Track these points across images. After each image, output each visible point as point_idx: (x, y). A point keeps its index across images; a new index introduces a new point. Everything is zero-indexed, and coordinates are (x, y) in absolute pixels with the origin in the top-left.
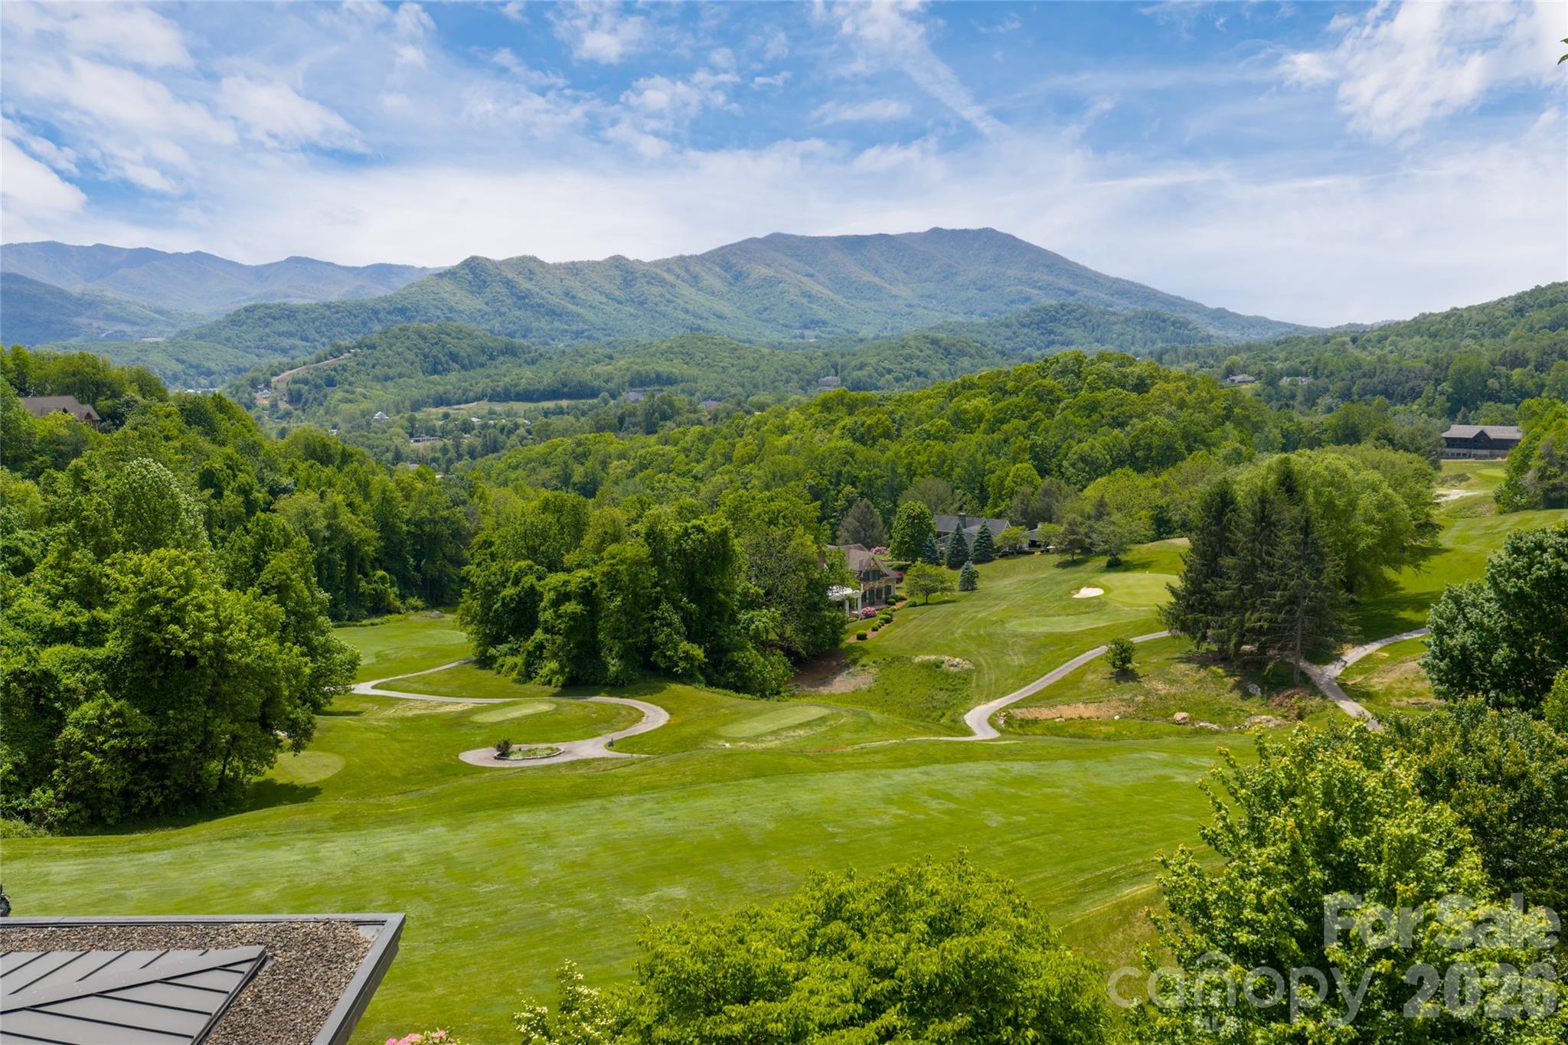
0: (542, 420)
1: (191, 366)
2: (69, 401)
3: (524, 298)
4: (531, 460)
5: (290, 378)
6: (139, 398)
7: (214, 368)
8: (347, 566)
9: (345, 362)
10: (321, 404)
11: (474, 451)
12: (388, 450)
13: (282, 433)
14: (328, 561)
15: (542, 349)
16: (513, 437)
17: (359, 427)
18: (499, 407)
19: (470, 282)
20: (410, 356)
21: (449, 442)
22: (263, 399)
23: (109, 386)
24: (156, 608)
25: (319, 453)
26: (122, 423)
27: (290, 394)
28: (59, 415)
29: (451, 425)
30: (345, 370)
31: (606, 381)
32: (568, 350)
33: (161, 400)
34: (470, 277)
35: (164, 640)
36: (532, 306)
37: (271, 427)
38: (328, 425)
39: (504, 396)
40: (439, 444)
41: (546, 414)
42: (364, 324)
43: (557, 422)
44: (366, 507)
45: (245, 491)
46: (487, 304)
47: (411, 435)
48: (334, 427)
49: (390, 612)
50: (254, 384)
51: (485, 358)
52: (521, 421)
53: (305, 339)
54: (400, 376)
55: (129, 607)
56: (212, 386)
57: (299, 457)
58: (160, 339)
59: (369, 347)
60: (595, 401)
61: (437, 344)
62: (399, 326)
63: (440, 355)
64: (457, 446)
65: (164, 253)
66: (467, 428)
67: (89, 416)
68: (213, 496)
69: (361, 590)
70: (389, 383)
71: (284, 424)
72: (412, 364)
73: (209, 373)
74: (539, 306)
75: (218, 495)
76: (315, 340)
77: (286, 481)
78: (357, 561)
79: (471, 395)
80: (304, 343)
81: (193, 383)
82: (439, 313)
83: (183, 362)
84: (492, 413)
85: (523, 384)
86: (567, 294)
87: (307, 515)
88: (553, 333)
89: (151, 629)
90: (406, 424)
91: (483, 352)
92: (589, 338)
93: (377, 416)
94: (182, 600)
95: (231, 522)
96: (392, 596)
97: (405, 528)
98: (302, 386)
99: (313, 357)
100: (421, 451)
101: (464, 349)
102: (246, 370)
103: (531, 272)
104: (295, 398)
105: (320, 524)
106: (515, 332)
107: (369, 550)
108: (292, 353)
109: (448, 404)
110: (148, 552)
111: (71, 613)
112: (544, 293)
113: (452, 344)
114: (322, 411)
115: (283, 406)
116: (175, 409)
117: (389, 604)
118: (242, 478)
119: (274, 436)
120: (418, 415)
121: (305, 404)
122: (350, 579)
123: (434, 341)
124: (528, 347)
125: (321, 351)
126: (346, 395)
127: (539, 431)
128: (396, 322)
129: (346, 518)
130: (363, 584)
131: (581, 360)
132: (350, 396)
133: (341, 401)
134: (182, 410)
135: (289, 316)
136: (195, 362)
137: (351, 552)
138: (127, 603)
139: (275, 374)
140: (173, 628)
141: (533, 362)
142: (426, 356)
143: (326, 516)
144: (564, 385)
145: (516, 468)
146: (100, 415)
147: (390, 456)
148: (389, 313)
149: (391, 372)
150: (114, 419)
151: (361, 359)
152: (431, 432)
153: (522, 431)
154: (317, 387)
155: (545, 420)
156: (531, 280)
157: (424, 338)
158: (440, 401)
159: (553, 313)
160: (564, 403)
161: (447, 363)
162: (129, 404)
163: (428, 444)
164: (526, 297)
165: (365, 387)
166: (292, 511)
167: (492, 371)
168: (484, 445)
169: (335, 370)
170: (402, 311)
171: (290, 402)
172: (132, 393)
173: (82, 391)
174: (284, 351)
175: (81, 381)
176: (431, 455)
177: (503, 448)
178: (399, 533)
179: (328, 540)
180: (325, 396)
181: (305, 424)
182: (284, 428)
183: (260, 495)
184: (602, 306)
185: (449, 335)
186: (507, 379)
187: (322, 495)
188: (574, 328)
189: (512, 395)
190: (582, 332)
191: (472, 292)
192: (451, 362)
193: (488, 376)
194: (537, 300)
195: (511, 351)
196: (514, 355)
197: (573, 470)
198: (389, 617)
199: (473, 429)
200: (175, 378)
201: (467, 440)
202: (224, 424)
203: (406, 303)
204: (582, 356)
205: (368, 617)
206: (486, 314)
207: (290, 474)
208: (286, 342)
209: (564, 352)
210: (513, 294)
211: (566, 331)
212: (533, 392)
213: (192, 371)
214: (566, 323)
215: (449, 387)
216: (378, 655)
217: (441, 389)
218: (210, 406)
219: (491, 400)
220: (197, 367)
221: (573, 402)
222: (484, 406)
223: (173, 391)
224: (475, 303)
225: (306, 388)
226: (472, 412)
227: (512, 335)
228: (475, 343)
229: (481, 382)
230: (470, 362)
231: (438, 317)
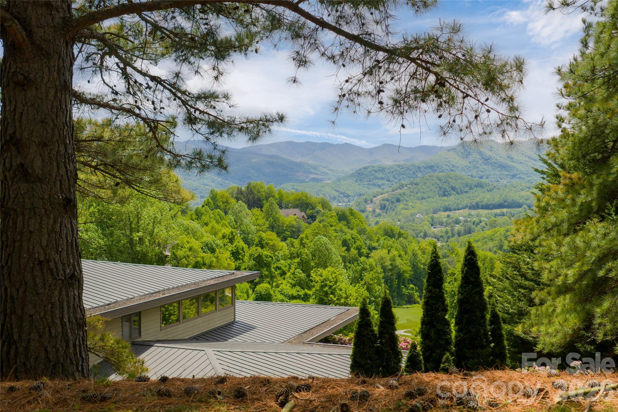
0: (493, 218)
1: (341, 193)
2: (297, 211)
3: (487, 160)
4: (485, 238)
5: (381, 199)
6: (321, 209)
7: (350, 194)
8: (398, 282)
9: (404, 191)
10: (393, 210)
11: (460, 233)
12: (421, 232)
13: (377, 223)
14: (390, 279)
15: (495, 184)
16: (479, 226)
17: (409, 221)
18: (473, 212)
19: (462, 153)
20: (433, 188)
21: (449, 228)
22: (369, 208)
23: (311, 205)
24: (327, 288)
25: (390, 234)
26: (315, 220)
27: (381, 206)
28: (293, 216)
29: (450, 221)
30: (404, 195)
31: (526, 200)
32: (508, 184)
33: (330, 210)
34: (463, 151)
35: (329, 300)
36: (491, 163)
37: (372, 220)
38: (396, 220)
39: (477, 207)
40: (444, 229)
41: (496, 215)
42: (414, 173)
43: (500, 219)
44: (406, 257)
45: (359, 249)
46: (470, 163)
47: (432, 225)
48: (399, 221)
49: (415, 303)
50: (366, 201)
51: (468, 188)
52: (483, 219)
53: (388, 180)
54: (429, 197)
55: (318, 288)
56: (349, 202)
57: (381, 234)
58: (329, 181)
59: (415, 184)
60: (520, 209)
61: (446, 182)
62: (429, 174)
63: (447, 188)
64: (452, 230)
65: (332, 144)
66: (457, 222)
67: (303, 217)
68: (346, 250)
69: (403, 293)
70: (424, 201)
71: (378, 219)
72: (434, 192)
73: (348, 196)
74: (495, 163)
75: (348, 250)
76: (392, 181)
77: (375, 244)
78: (402, 280)
79: (460, 206)
80: (388, 182)
81: (341, 200)
82: (447, 168)
83: (338, 191)
84: (470, 215)
85: (485, 202)
86: (509, 157)
87: (382, 259)
88: (501, 176)
89: (325, 296)
90: (430, 219)
91: (467, 186)
92: (519, 178)
93: (418, 216)
94: (334, 287)
95: (353, 260)
96: (416, 296)
97: (422, 266)
98: (386, 202)
99: (391, 189)
100: (436, 232)
101: (458, 185)
102: (363, 195)
103: (491, 147)
104: (383, 207)
105: (388, 263)
106: (483, 176)
107: (407, 275)
108: (382, 187)
109: (450, 210)
110: (324, 268)
111: (298, 291)
112: (497, 157)
113: (453, 183)
114: (394, 213)
115: (378, 211)
116: (335, 214)
117: (415, 299)
118: (358, 243)
119: (373, 224)
120: (435, 216)
121: (387, 210)
122: (399, 287)
123: (444, 181)
124: (489, 183)
125: (395, 186)
126: (405, 206)
127: (490, 224)
128: (428, 172)
129: (398, 261)
130: (404, 290)
131: (514, 189)
132: (406, 207)
133: (402, 209)
134: (337, 215)
135: (382, 171)
136: (343, 191)
137: (400, 276)
138: (318, 286)
139: (375, 197)
140: (331, 296)
141: (491, 190)
142: (441, 188)
143: (391, 260)
144: (505, 202)
145: (477, 241)
146: (307, 216)
147: (422, 234)
148: (425, 168)
149: (425, 196)
150: (312, 218)
151: (411, 190)
152: (441, 224)
153: (483, 224)
154: (392, 202)
155: (494, 218)
156: (491, 151)
157: (440, 180)
158: (446, 209)
159: (503, 167)
160: (505, 210)
161: (450, 191)
162: (318, 212)
163: (439, 229)
164: (489, 159)
165: (413, 203)
166: (377, 258)
167: (471, 195)
168: (465, 230)
169: (400, 195)
170: (431, 167)
171: (381, 209)
172: (319, 208)
173: (301, 206)
174: (379, 186)
175: (301, 203)
176: (440, 234)
177: (473, 232)
178: (420, 269)
179: (391, 270)
180: (396, 207)
181: (386, 220)
182: (377, 221)
183: (365, 251)
184: (526, 162)
185: (451, 178)
186: (478, 199)
187: (389, 251)
188: (512, 173)
189: (480, 206)
190: (516, 175)
191: (463, 158)
192: (452, 191)
193: (469, 197)
194: (494, 160)
195: (480, 185)
196: (482, 187)
197: (503, 243)
198: (414, 305)
199: (460, 222)
200: (335, 198)
201: (457, 228)
202: (353, 221)
203: (433, 164)
204: (515, 187)
205: (405, 305)
206: (469, 167)
207: (377, 242)
208: (380, 182)
209: (506, 185)
210: (482, 158)
211: (508, 175)
212: (490, 205)
213: (342, 195)
214: (508, 171)
215: (450, 202)
216: (408, 320)
217: (447, 203)
218: (348, 213)
219: (470, 208)
220: (343, 193)
221: (509, 210)
222: (466, 212)
223: (334, 205)
224: (464, 163)
225: (388, 203)
226: (461, 215)
227: (481, 177)
228: (464, 181)
229: (465, 200)
230: (461, 191)
231: (447, 170)
